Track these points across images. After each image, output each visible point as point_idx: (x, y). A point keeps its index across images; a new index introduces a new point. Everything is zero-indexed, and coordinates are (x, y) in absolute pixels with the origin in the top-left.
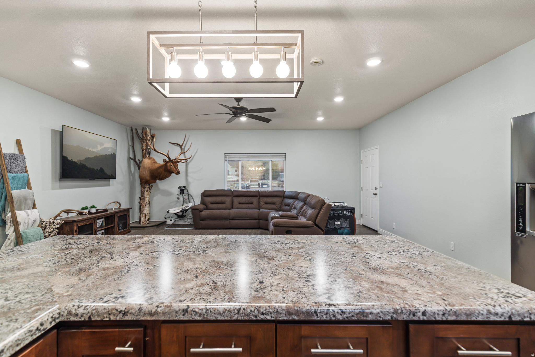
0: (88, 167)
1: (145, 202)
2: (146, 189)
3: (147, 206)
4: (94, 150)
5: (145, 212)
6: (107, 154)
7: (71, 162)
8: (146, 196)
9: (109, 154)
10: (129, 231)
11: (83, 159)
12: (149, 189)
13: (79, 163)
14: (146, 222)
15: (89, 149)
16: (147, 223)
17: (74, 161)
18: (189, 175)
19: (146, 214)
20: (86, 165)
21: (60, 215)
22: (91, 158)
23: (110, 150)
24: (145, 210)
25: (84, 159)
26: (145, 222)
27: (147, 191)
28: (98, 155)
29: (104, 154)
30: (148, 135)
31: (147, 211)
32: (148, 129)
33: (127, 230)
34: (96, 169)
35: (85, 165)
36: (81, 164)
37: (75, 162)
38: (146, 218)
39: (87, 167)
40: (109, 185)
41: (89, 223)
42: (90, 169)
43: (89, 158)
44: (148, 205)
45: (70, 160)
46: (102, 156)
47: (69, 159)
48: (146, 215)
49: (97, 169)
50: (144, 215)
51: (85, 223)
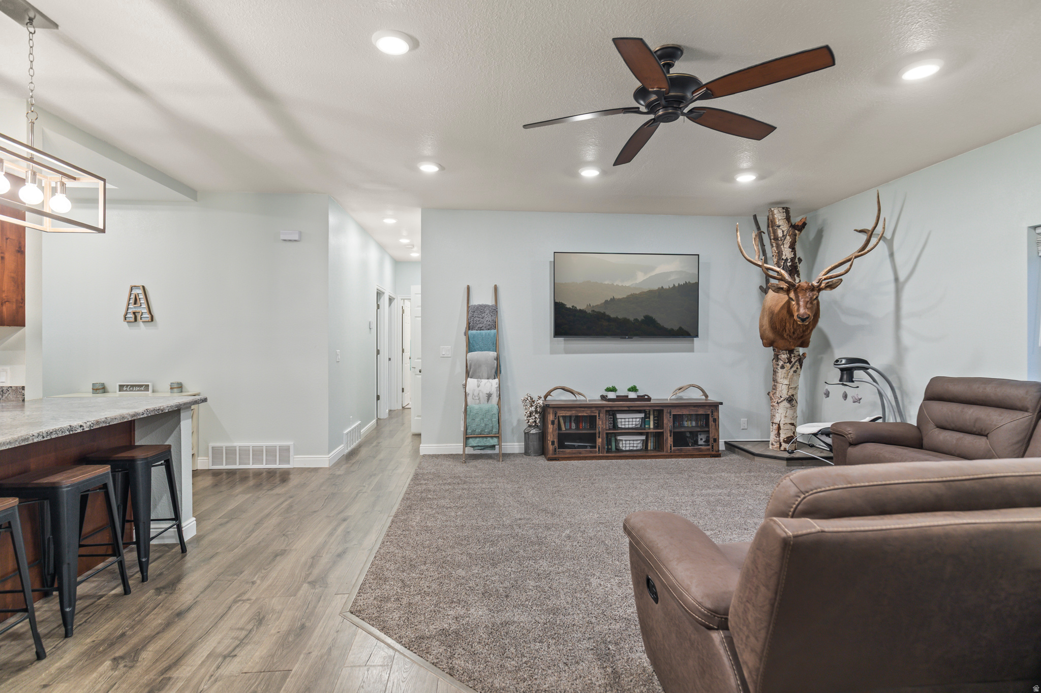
0: (613, 316)
1: (778, 395)
2: (781, 363)
3: (782, 405)
4: (627, 284)
5: (777, 420)
6: (666, 287)
7: (574, 310)
8: (779, 380)
9: (671, 286)
10: (714, 453)
11: (599, 303)
12: (790, 362)
13: (589, 311)
14: (781, 445)
15: (613, 284)
16: (782, 448)
17: (578, 308)
18: (905, 322)
19: (779, 425)
20: (607, 313)
21: (551, 394)
22: (619, 300)
23: (673, 277)
24: (777, 415)
25: (602, 304)
26: (777, 445)
27: (783, 367)
28: (637, 292)
29: (655, 287)
30: (779, 226)
31: (783, 419)
32: (776, 211)
33: (709, 450)
34: (632, 319)
35: (604, 314)
36: (596, 312)
37: (580, 310)
38: (779, 434)
39: (608, 316)
40: (692, 350)
41: (585, 415)
42: (616, 320)
43: (613, 300)
44: (785, 404)
45: (570, 308)
46: (651, 292)
47: (569, 306)
48: (779, 428)
49: (636, 320)
50: (775, 427)
51: (574, 412)
